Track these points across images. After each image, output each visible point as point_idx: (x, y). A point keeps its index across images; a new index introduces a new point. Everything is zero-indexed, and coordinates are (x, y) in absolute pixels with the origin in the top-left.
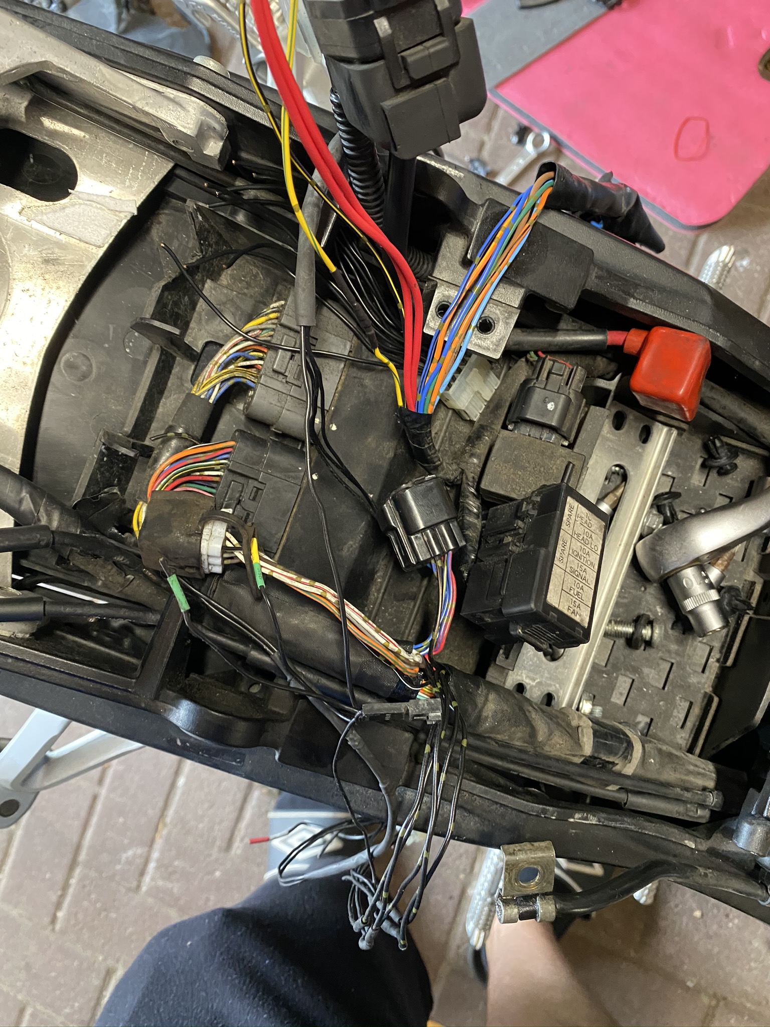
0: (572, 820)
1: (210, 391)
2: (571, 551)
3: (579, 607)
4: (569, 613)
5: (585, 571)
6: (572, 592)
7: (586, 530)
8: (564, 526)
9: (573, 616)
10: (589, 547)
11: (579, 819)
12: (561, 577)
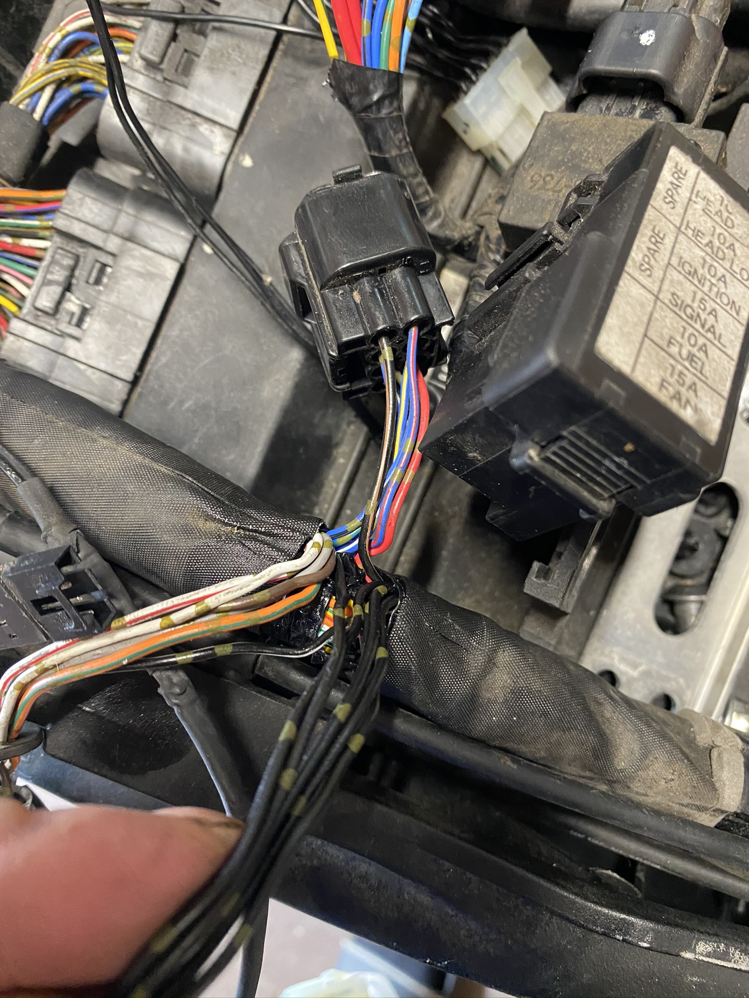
0: (688, 955)
1: (35, 99)
2: (675, 261)
3: (693, 387)
4: (663, 397)
5: (713, 312)
6: (674, 350)
7: (719, 230)
8: (657, 201)
9: (674, 406)
10: (728, 266)
11: (708, 955)
12: (642, 305)
